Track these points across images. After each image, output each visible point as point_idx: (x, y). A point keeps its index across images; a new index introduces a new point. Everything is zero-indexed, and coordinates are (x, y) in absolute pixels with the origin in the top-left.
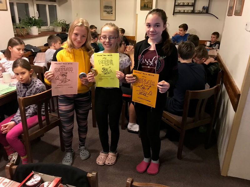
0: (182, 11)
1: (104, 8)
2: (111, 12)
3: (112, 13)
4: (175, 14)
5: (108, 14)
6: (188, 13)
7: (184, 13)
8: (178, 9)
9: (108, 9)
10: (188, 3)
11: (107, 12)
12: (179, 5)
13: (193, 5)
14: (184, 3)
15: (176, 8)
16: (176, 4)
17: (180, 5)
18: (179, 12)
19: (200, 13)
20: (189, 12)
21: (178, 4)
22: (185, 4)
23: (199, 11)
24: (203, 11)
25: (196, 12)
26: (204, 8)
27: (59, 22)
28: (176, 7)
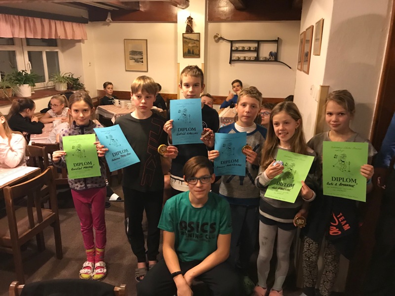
0: (242, 59)
1: (130, 54)
2: (141, 60)
3: (142, 62)
4: (232, 62)
5: (136, 63)
6: (250, 61)
7: (245, 60)
8: (236, 55)
9: (137, 55)
10: (250, 48)
11: (134, 59)
12: (237, 50)
13: (257, 50)
14: (244, 47)
15: (233, 55)
16: (233, 49)
17: (239, 49)
18: (239, 60)
19: (266, 61)
20: (252, 59)
21: (235, 49)
22: (246, 49)
23: (266, 58)
24: (270, 58)
25: (261, 59)
26: (271, 54)
27: (62, 76)
28: (233, 52)
